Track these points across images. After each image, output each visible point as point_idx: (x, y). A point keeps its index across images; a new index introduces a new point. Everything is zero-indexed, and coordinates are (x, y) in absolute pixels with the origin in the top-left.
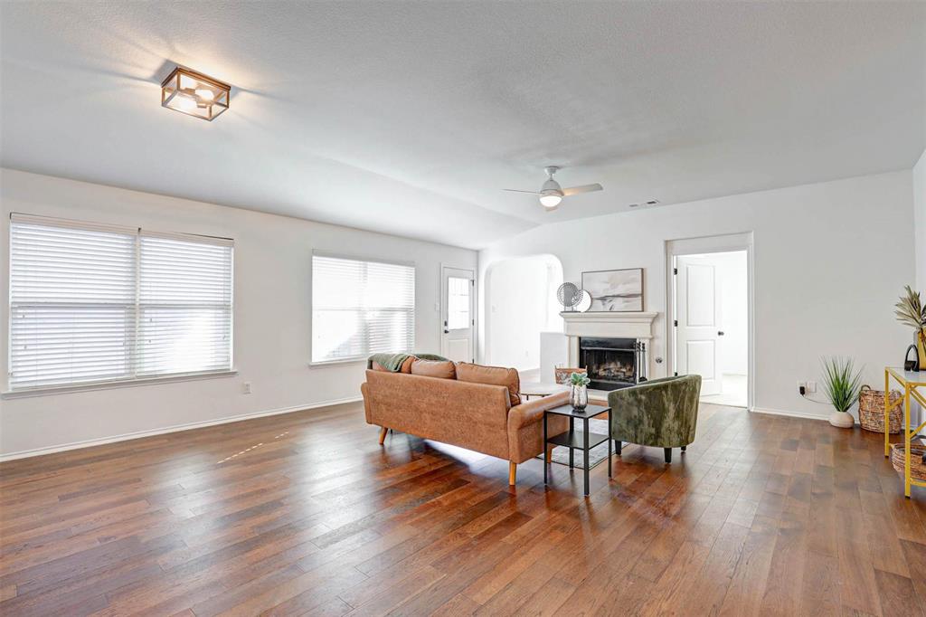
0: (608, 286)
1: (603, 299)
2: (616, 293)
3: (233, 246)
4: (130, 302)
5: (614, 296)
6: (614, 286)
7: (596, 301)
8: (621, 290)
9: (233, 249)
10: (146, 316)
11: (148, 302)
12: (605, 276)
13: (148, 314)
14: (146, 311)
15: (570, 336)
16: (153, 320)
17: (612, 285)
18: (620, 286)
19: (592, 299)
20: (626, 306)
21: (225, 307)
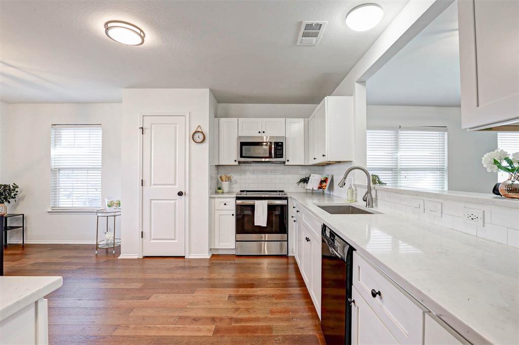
3: (446, 131)
4: (394, 167)
9: (446, 133)
10: (402, 175)
11: (404, 167)
13: (403, 173)
14: (402, 172)
16: (407, 177)
21: (441, 170)
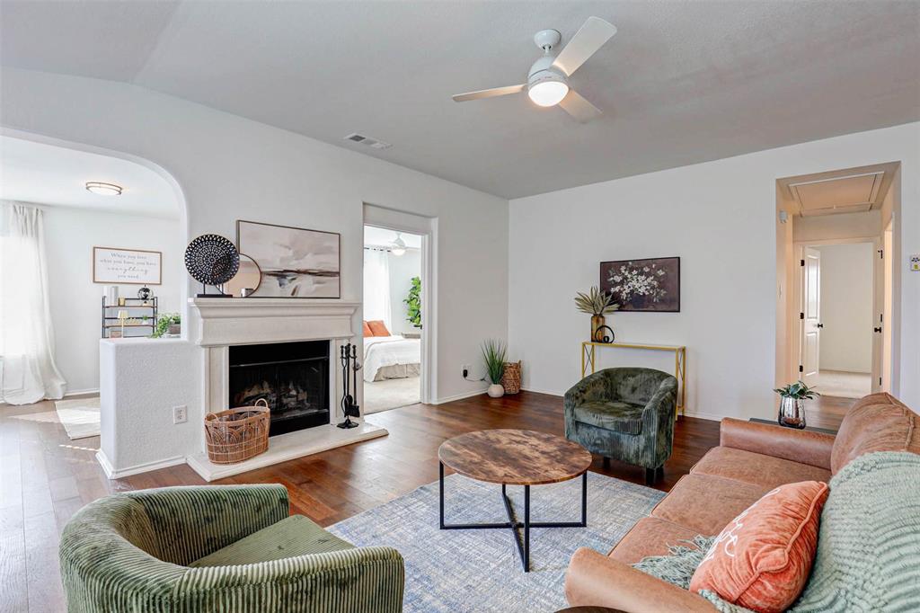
0: (290, 253)
1: (281, 275)
2: (303, 267)
5: (298, 272)
6: (299, 255)
7: (266, 279)
8: (309, 263)
12: (286, 235)
15: (210, 347)
17: (296, 253)
18: (309, 256)
19: (261, 273)
20: (317, 290)
